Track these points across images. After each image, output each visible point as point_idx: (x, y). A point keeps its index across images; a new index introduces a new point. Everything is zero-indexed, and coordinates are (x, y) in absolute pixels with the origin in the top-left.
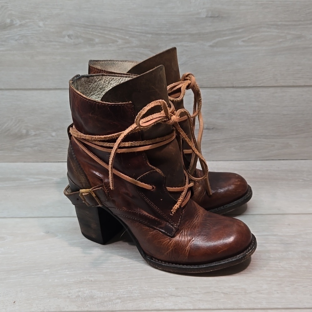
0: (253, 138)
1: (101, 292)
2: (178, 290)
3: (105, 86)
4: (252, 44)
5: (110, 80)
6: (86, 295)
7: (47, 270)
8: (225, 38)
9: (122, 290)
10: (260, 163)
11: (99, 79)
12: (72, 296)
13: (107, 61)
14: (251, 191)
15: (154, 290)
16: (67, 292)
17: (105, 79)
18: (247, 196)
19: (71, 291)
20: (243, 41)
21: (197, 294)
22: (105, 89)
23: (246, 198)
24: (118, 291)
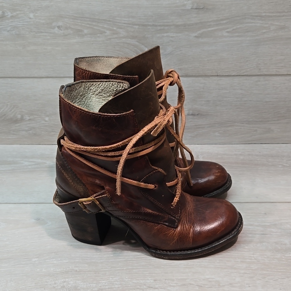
0: (236, 124)
1: (85, 283)
2: (156, 282)
3: (85, 92)
4: (237, 34)
5: (90, 85)
6: (70, 286)
7: (36, 259)
8: (210, 29)
9: (104, 281)
10: (242, 146)
11: (79, 87)
12: (57, 286)
13: (93, 57)
14: (231, 181)
15: (133, 282)
16: (53, 282)
17: (84, 86)
18: (227, 186)
19: (57, 281)
20: (228, 32)
21: (174, 286)
22: (85, 95)
23: (225, 188)
24: (101, 282)
